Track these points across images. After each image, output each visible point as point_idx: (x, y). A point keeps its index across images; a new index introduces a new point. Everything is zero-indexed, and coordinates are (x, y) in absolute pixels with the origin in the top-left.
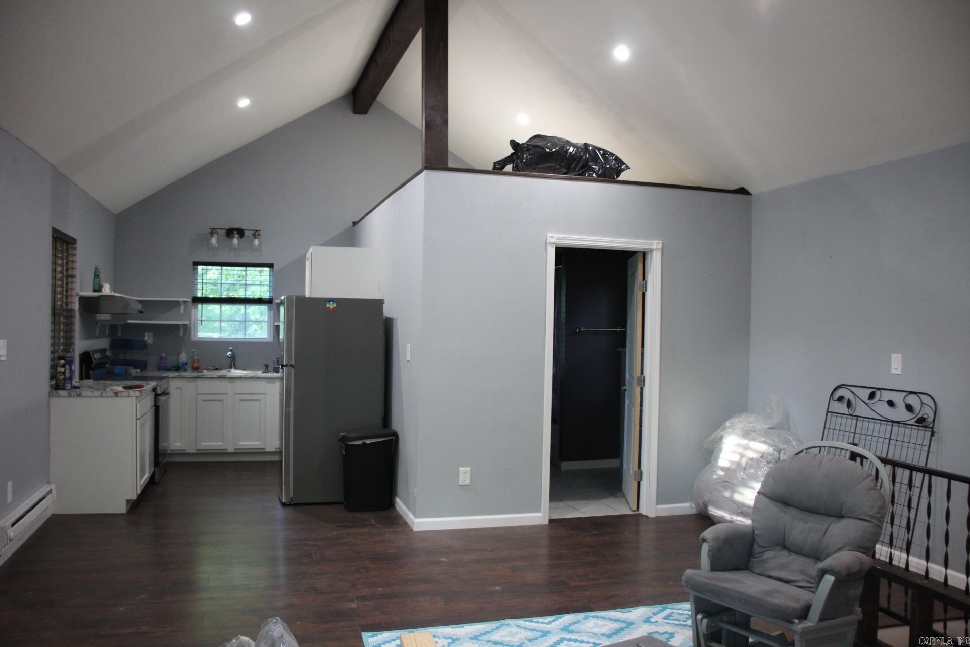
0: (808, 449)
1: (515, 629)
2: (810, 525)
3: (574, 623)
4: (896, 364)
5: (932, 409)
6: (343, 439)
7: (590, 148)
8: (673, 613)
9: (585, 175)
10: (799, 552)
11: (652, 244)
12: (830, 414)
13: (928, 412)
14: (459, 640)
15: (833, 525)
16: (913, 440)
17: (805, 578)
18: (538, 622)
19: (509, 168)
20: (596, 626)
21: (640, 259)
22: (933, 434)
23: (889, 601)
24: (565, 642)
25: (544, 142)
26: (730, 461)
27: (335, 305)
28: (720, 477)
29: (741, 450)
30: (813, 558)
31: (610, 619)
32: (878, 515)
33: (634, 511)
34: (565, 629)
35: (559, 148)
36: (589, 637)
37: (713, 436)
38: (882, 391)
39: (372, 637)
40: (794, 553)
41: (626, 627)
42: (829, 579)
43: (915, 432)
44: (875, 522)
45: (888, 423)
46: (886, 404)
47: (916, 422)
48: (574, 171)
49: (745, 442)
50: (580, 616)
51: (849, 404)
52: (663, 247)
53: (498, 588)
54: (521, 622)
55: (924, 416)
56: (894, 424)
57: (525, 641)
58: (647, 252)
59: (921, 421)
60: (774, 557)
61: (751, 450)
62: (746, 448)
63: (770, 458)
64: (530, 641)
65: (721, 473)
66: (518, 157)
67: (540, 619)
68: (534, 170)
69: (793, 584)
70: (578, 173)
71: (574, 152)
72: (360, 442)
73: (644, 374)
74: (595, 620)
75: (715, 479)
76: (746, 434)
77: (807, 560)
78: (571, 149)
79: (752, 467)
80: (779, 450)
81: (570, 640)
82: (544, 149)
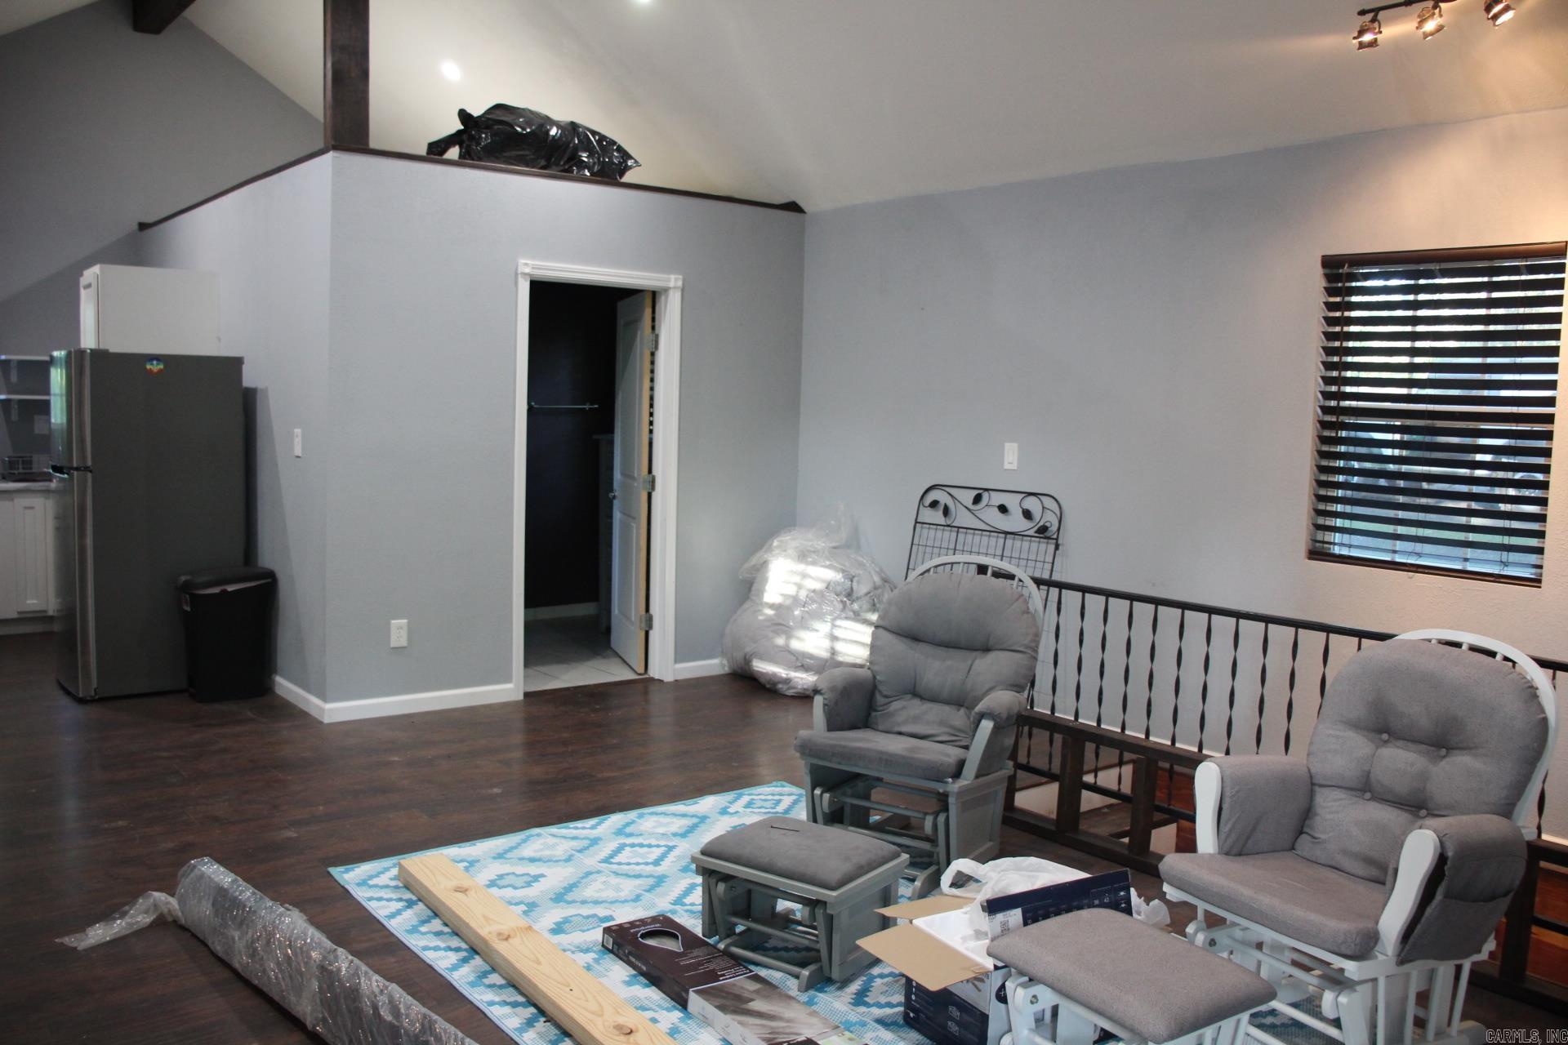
0: (936, 567)
1: (551, 840)
2: (949, 663)
3: (628, 824)
4: (1011, 456)
5: (1055, 513)
6: (187, 587)
7: (581, 130)
8: (753, 799)
9: (572, 172)
10: (934, 699)
11: (669, 280)
12: (920, 525)
13: (1051, 519)
14: (478, 861)
15: (977, 661)
16: (1032, 557)
17: (946, 730)
18: (576, 828)
19: (454, 153)
20: (661, 825)
21: (648, 302)
22: (1057, 547)
23: (1029, 755)
24: (627, 848)
25: (513, 117)
26: (782, 595)
27: (161, 366)
28: (769, 619)
29: (797, 579)
30: (953, 704)
31: (675, 815)
32: (1033, 645)
33: (640, 674)
34: (620, 832)
35: (537, 128)
36: (657, 839)
37: (754, 561)
38: (992, 493)
39: (347, 871)
40: (928, 700)
41: (699, 823)
42: (987, 726)
43: (1034, 546)
44: (1030, 652)
45: (1000, 535)
46: (997, 509)
47: (1036, 532)
48: (557, 165)
49: (801, 567)
50: (632, 815)
51: (946, 511)
52: (683, 284)
53: (496, 790)
54: (553, 829)
55: (1046, 524)
56: (1008, 536)
57: (573, 852)
58: (659, 292)
59: (1043, 530)
60: (904, 708)
61: (812, 578)
62: (804, 576)
63: (839, 589)
64: (580, 851)
65: (770, 612)
66: (472, 138)
67: (579, 824)
68: (497, 159)
69: (930, 739)
70: (562, 168)
71: (559, 134)
72: (216, 590)
73: (655, 472)
74: (655, 818)
75: (761, 620)
76: (803, 556)
77: (947, 708)
78: (553, 131)
79: (814, 601)
80: (851, 577)
81: (633, 845)
82: (512, 126)
